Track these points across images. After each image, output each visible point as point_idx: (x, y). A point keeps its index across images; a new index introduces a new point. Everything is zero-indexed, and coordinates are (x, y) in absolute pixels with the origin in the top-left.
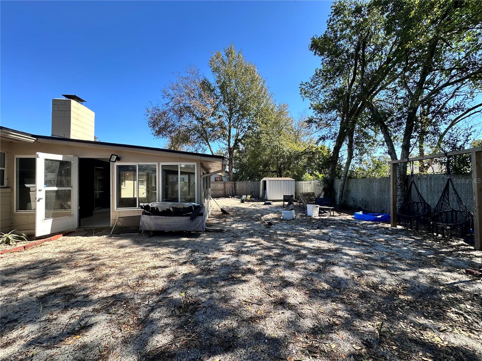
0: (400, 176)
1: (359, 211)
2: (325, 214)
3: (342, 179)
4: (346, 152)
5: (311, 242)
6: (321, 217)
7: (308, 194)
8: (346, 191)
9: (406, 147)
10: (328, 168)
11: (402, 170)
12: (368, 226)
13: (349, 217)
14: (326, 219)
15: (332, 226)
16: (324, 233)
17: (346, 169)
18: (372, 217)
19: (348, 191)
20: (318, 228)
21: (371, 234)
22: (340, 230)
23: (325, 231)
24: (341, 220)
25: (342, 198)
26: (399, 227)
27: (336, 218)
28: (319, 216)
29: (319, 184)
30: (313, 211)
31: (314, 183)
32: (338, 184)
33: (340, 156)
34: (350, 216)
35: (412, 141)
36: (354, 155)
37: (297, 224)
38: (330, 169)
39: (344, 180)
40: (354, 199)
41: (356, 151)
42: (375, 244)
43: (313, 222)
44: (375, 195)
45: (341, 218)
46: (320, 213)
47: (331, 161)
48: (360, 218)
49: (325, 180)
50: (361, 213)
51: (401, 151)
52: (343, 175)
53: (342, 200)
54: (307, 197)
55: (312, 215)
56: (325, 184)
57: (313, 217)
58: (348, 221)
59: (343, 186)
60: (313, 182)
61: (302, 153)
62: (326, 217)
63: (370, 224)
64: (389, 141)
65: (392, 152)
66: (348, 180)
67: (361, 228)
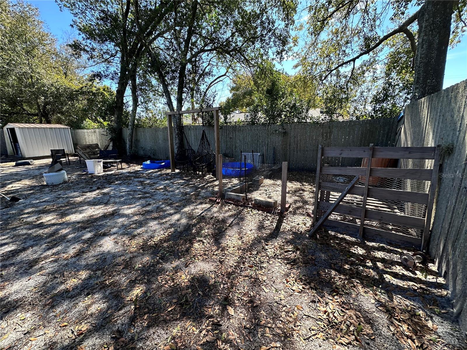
0: (177, 126)
1: (146, 161)
2: (112, 168)
3: (130, 127)
4: (131, 98)
5: (81, 212)
6: (107, 173)
7: (90, 147)
8: (135, 141)
9: (180, 101)
10: (113, 114)
11: (178, 121)
12: (153, 175)
13: (138, 168)
14: (112, 174)
15: (116, 183)
16: (104, 194)
17: (132, 118)
18: (157, 165)
19: (137, 141)
20: (98, 188)
21: (154, 183)
22: (125, 186)
23: (105, 191)
24: (129, 172)
25: (132, 148)
26: (177, 171)
27: (124, 171)
28: (104, 171)
29: (105, 133)
30: (94, 166)
31: (99, 132)
32: (127, 132)
33: (125, 101)
34: (139, 166)
35: (184, 96)
36: (140, 103)
37: (69, 188)
38: (116, 116)
39: (132, 129)
40: (143, 149)
41: (140, 99)
42: (156, 193)
43: (94, 182)
44: (160, 143)
45: (129, 170)
46: (104, 167)
47: (116, 107)
48: (147, 168)
49: (111, 129)
50: (148, 162)
51: (176, 103)
52: (130, 124)
53: (131, 150)
54: (88, 150)
55: (95, 172)
56: (111, 133)
57: (96, 174)
58: (136, 172)
59: (131, 135)
60: (97, 130)
61: (76, 91)
62: (113, 172)
63: (155, 172)
64: (167, 94)
65: (169, 103)
66: (136, 129)
67: (146, 178)
